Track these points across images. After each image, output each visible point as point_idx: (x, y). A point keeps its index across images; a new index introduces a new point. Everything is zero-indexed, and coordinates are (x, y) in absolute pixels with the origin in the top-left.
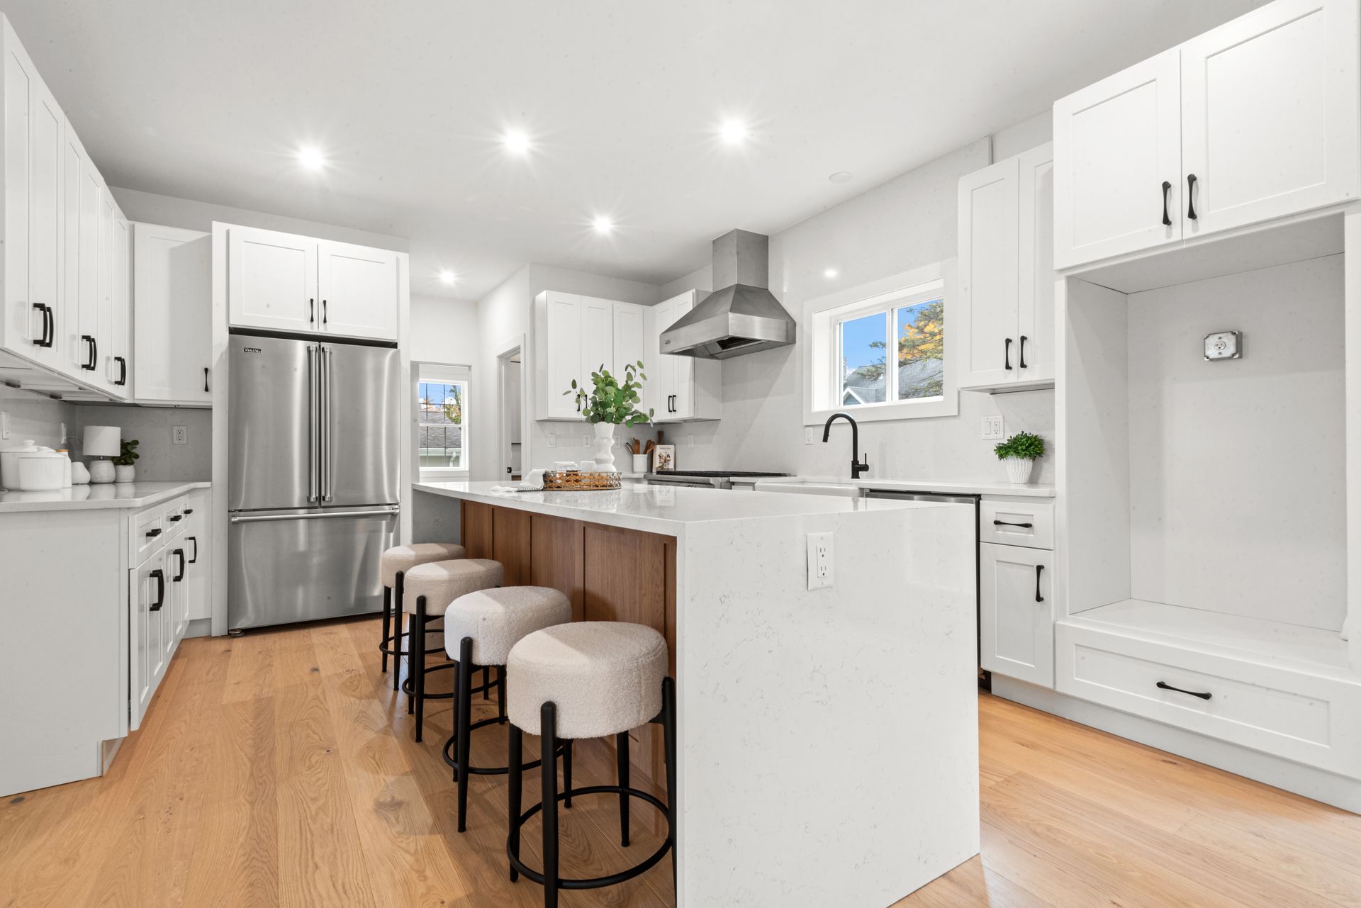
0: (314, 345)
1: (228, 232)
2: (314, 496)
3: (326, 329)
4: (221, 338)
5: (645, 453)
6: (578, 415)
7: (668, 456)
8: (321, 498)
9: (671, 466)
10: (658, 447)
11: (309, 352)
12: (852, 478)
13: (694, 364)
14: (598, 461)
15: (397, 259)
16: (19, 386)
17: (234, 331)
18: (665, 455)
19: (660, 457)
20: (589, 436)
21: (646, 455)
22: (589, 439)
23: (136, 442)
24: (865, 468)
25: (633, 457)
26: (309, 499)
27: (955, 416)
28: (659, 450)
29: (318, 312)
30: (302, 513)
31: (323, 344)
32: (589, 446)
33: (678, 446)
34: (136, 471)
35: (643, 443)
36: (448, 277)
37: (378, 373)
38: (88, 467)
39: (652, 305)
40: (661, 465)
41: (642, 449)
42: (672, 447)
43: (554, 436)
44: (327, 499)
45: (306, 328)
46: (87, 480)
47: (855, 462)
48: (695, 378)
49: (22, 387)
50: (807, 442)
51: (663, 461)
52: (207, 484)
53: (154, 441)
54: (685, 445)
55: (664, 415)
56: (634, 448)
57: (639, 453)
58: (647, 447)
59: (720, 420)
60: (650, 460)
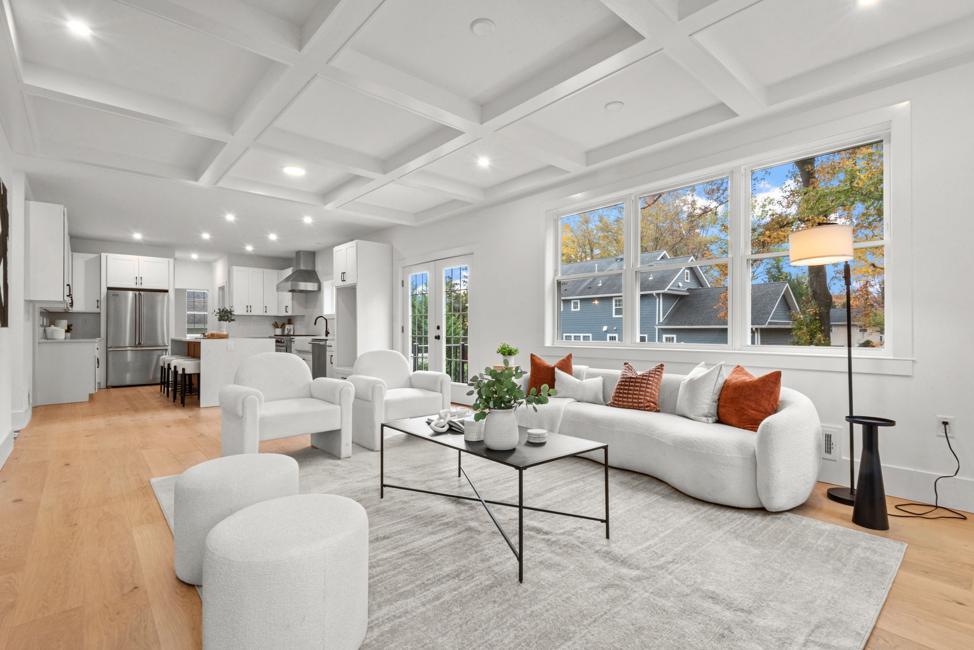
0: (137, 293)
1: (107, 256)
2: (137, 343)
3: (142, 286)
4: (104, 290)
5: (281, 328)
7: (291, 329)
8: (139, 344)
9: (292, 333)
11: (136, 295)
12: (326, 336)
13: (292, 294)
14: (221, 331)
15: (169, 261)
17: (109, 289)
18: (289, 329)
19: (287, 329)
23: (72, 325)
25: (275, 330)
26: (135, 344)
28: (287, 327)
29: (139, 281)
30: (129, 348)
31: (140, 292)
34: (71, 334)
35: (280, 324)
37: (163, 300)
39: (282, 270)
41: (280, 326)
42: (290, 325)
44: (142, 343)
45: (134, 286)
47: (326, 331)
48: (293, 299)
52: (98, 339)
53: (78, 325)
54: (298, 325)
55: (284, 314)
56: (276, 326)
57: (278, 328)
58: (282, 326)
59: (304, 316)
60: (283, 331)
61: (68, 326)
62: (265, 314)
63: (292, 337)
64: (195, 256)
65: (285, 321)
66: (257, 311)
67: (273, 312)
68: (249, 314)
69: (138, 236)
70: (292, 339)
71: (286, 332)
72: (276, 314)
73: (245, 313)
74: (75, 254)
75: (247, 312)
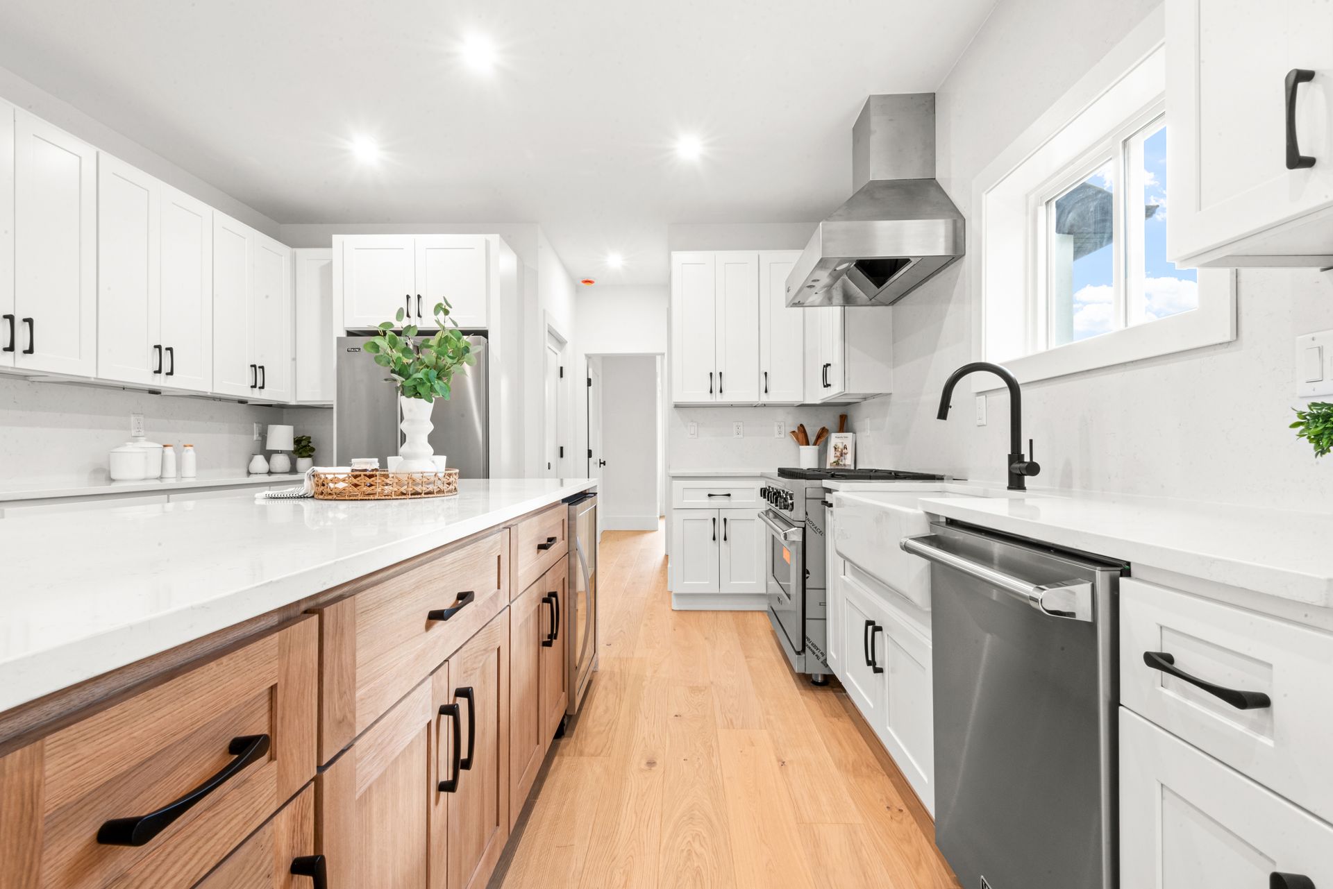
3: (422, 324)
4: (338, 335)
5: (815, 444)
6: (712, 398)
7: (845, 448)
9: (848, 462)
10: (834, 435)
12: (1009, 488)
13: (844, 315)
16: (160, 393)
17: (349, 333)
18: (841, 446)
19: (835, 448)
20: (741, 424)
21: (816, 447)
22: (741, 428)
23: (308, 438)
24: (1033, 469)
25: (799, 450)
27: (1229, 343)
28: (835, 439)
32: (741, 436)
33: (858, 434)
35: (812, 433)
36: (615, 261)
38: (268, 460)
40: (836, 459)
41: (812, 438)
42: (850, 435)
43: (694, 424)
46: (267, 470)
47: (1015, 456)
48: (845, 336)
49: (162, 394)
50: (979, 422)
51: (838, 454)
54: (868, 432)
55: (819, 395)
56: (802, 436)
57: (808, 444)
58: (819, 437)
59: (891, 394)
60: (822, 454)
61: (297, 441)
62: (765, 399)
63: (827, 483)
65: (830, 420)
66: (741, 390)
67: (788, 390)
68: (718, 399)
70: (829, 491)
71: (831, 457)
72: (798, 398)
73: (707, 398)
74: (300, 251)
75: (711, 392)
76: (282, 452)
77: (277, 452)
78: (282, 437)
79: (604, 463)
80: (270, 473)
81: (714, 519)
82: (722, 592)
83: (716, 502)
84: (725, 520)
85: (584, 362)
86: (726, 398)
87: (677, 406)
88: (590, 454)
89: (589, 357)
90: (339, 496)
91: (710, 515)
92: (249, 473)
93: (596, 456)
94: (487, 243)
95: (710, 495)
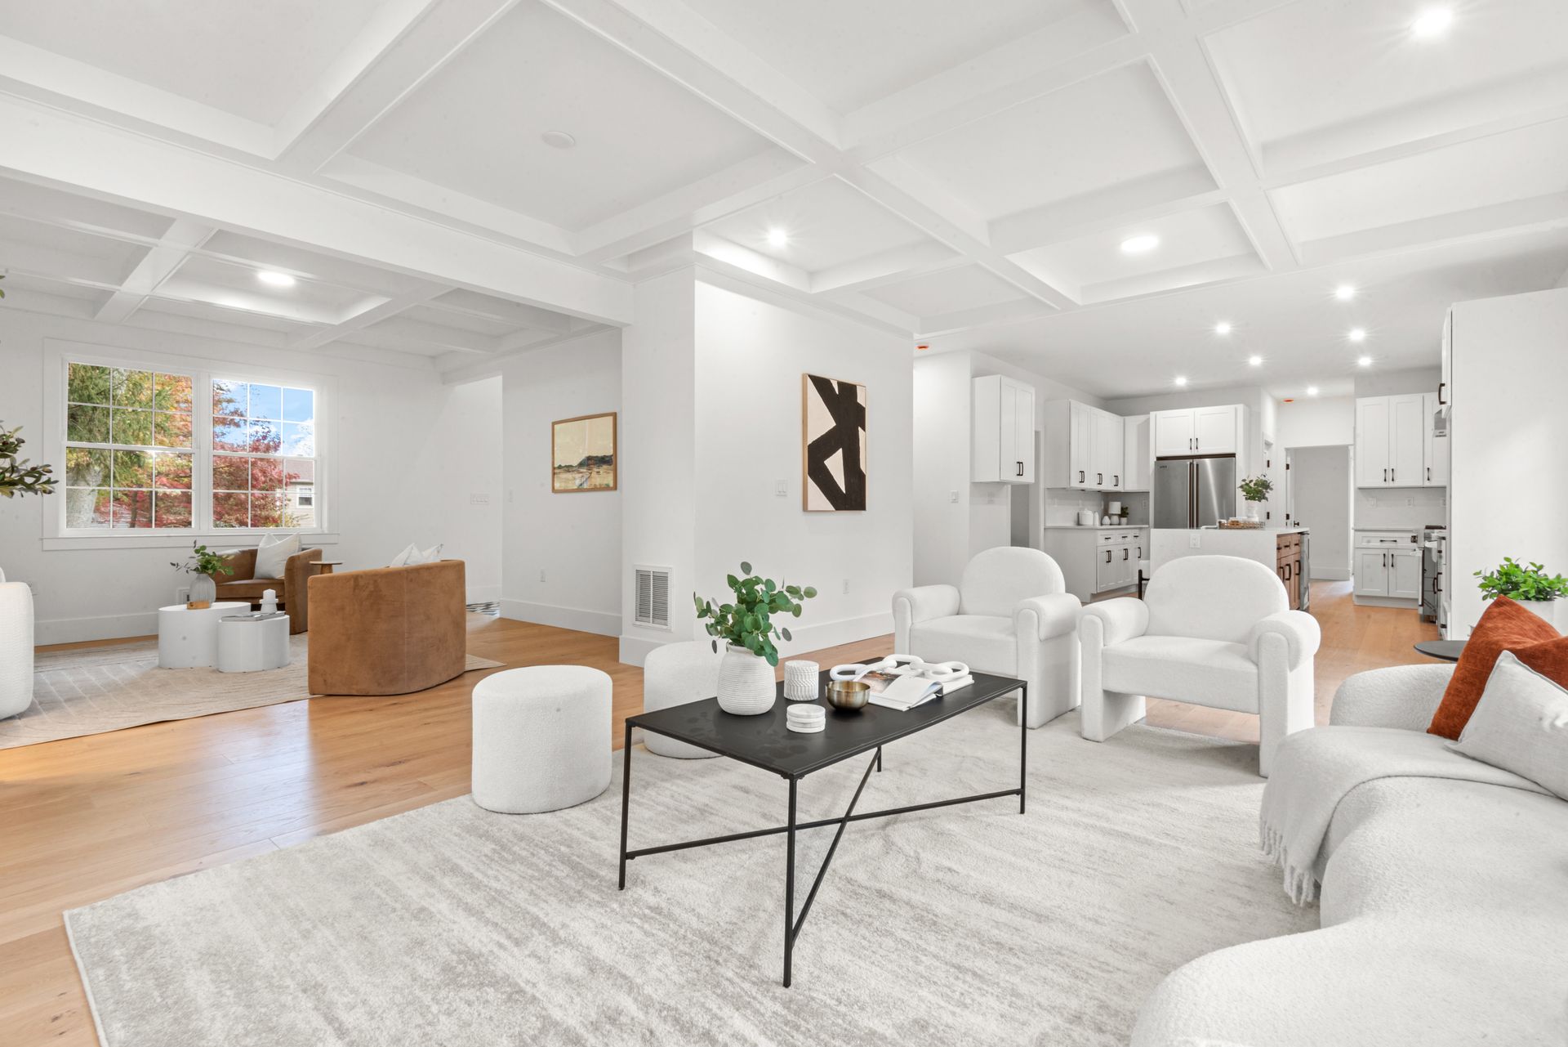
1: (1155, 416)
3: (1198, 452)
4: (1153, 460)
6: (1385, 483)
11: (1191, 464)
17: (1159, 459)
20: (1412, 499)
29: (1194, 444)
31: (1195, 460)
34: (1128, 520)
38: (1110, 518)
43: (1376, 499)
45: (1189, 453)
46: (1110, 523)
52: (1147, 526)
53: (1134, 507)
61: (1122, 509)
62: (1427, 484)
64: (1312, 391)
66: (1409, 478)
68: (1390, 484)
69: (1181, 382)
73: (1381, 484)
74: (1127, 418)
75: (1385, 480)
76: (1115, 515)
77: (1113, 515)
78: (1116, 507)
79: (1298, 524)
80: (1111, 525)
81: (1384, 555)
82: (1391, 595)
83: (1385, 545)
84: (1393, 555)
85: (1284, 453)
86: (1397, 484)
87: (1360, 489)
88: (1288, 517)
89: (1287, 450)
90: (1228, 528)
91: (1382, 552)
92: (1102, 524)
93: (1292, 518)
94: (1236, 410)
95: (1381, 541)
